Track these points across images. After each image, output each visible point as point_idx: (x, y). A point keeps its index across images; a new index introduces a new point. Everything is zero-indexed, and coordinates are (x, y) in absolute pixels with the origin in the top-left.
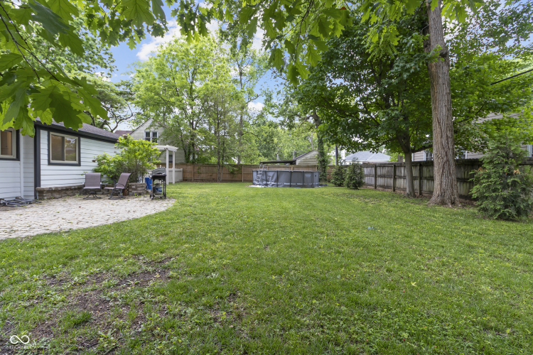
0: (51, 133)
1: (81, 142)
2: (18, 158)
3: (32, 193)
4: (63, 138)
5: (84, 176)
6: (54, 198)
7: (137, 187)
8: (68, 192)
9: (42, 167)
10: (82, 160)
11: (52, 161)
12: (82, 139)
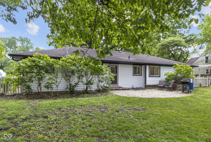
0: (150, 66)
1: (161, 68)
2: (141, 75)
3: (144, 86)
4: (154, 67)
5: (159, 81)
6: (150, 88)
7: (179, 87)
8: (155, 87)
9: (147, 78)
10: (161, 75)
11: (150, 76)
12: (161, 67)
